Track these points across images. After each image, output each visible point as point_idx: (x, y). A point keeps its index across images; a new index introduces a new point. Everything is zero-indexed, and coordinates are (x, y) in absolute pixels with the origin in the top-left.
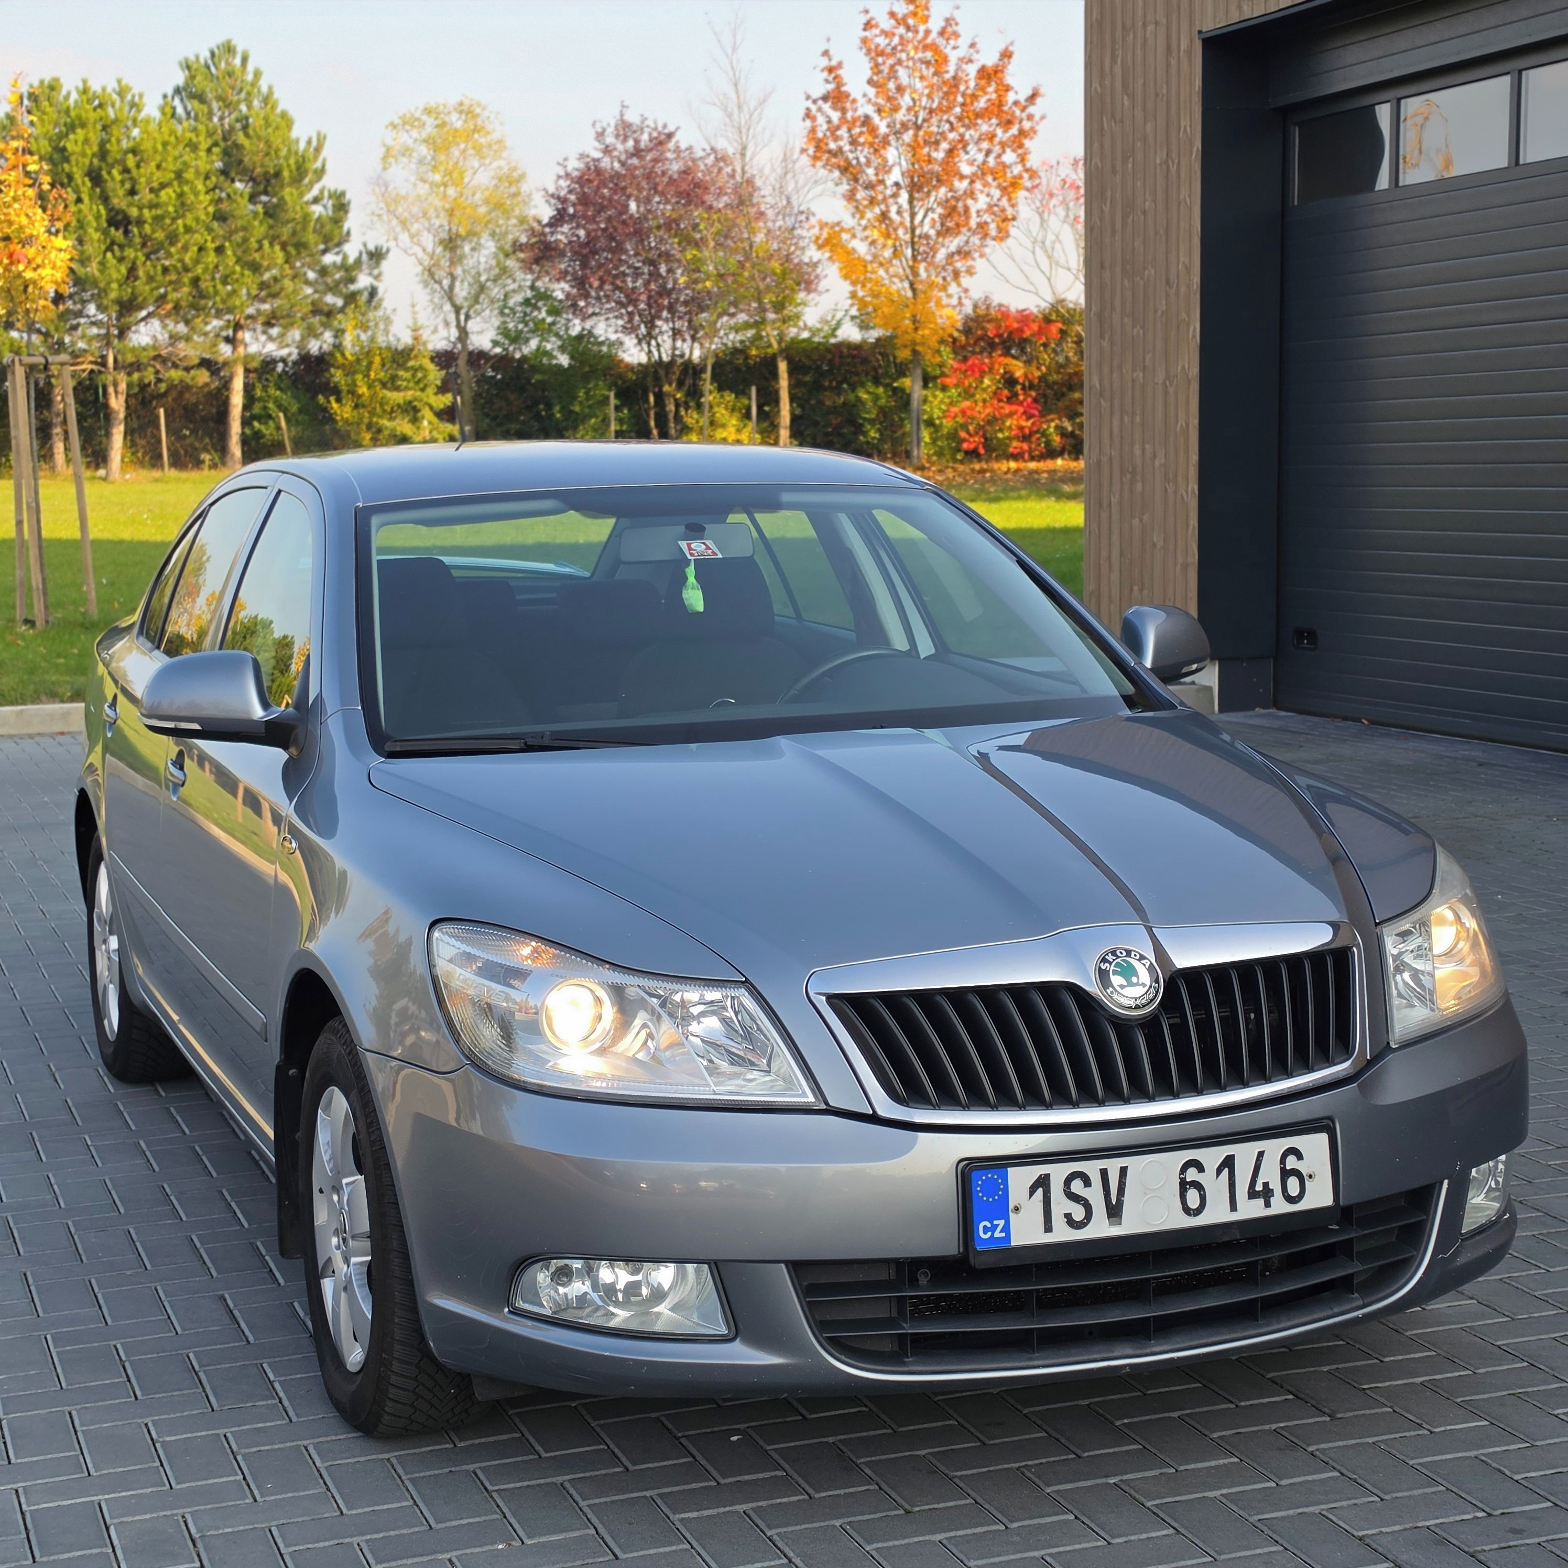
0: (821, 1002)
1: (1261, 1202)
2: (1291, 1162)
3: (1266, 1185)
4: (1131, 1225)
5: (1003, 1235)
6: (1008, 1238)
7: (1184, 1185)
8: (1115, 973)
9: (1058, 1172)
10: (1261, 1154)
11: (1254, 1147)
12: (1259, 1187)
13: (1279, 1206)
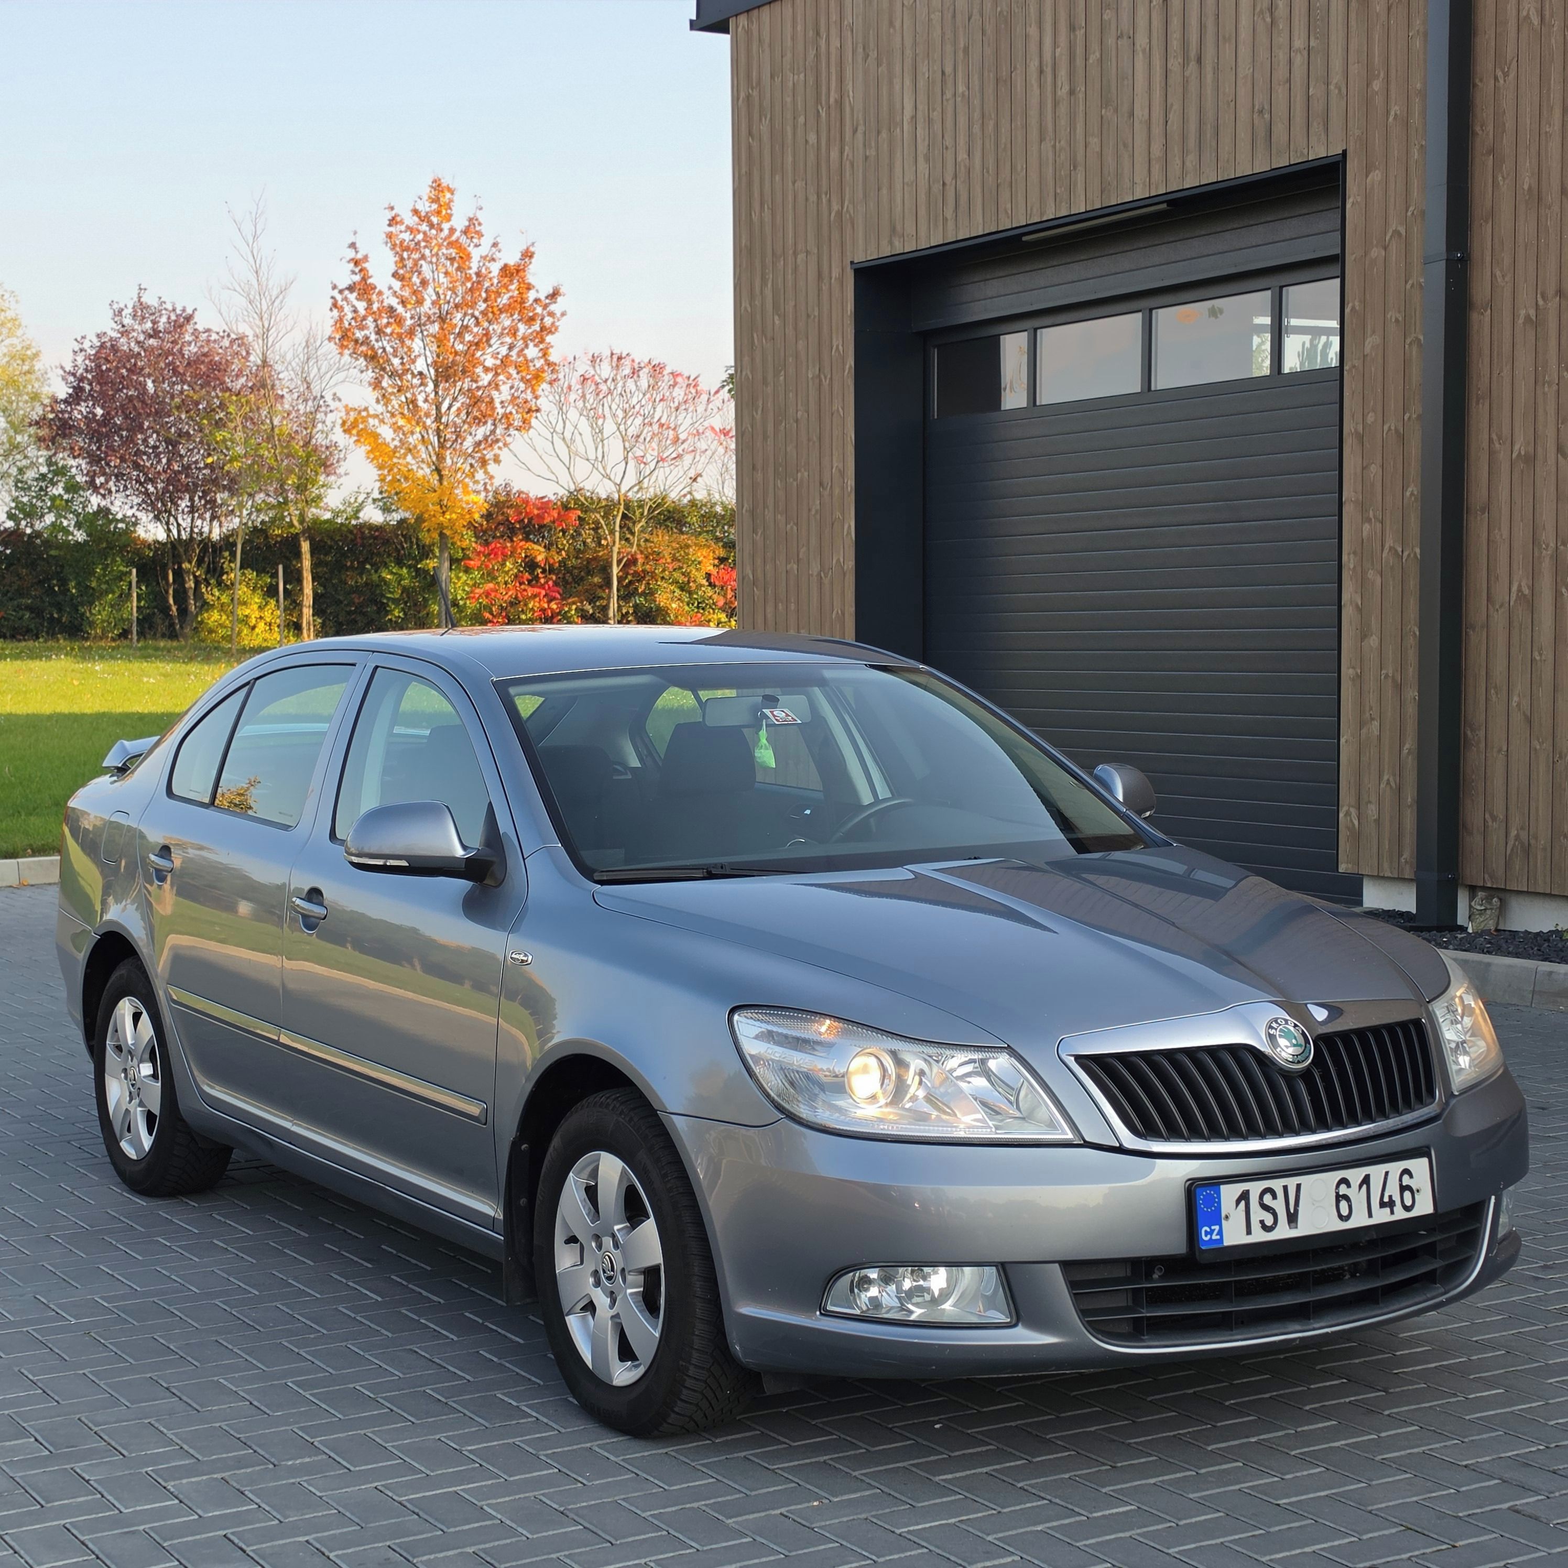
0: (1071, 1062)
1: (1388, 1210)
2: (1406, 1180)
3: (1390, 1197)
4: (1305, 1228)
5: (1218, 1237)
6: (1221, 1240)
7: (1339, 1198)
8: (1280, 1036)
9: (1255, 1188)
10: (1387, 1173)
11: (1383, 1168)
12: (1386, 1199)
13: (1400, 1214)
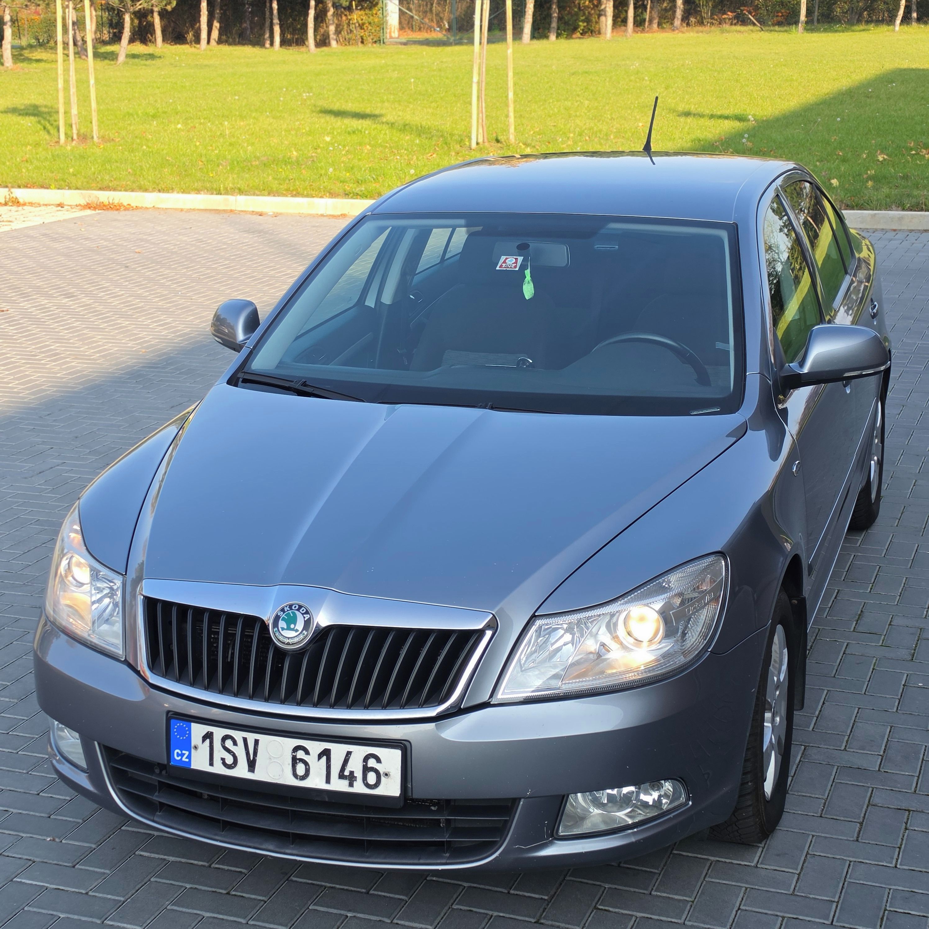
0: (140, 600)
1: (346, 782)
2: (372, 763)
3: (352, 773)
4: (260, 775)
5: (187, 760)
6: (190, 762)
7: (295, 761)
8: (284, 619)
9: (219, 733)
10: (349, 753)
11: (346, 748)
12: (347, 773)
13: (359, 788)
